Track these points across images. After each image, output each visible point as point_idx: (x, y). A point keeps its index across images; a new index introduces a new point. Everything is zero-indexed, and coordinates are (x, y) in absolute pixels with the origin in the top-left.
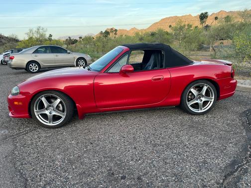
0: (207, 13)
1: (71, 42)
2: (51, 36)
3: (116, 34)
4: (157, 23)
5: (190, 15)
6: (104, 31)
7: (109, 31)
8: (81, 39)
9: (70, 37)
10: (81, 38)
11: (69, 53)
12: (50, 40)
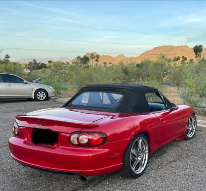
0: (201, 46)
1: (36, 66)
2: (7, 56)
3: (97, 60)
4: (149, 51)
5: (186, 46)
6: (82, 57)
7: (89, 56)
8: (51, 64)
9: (35, 60)
10: (50, 62)
11: (26, 83)
12: (6, 61)
